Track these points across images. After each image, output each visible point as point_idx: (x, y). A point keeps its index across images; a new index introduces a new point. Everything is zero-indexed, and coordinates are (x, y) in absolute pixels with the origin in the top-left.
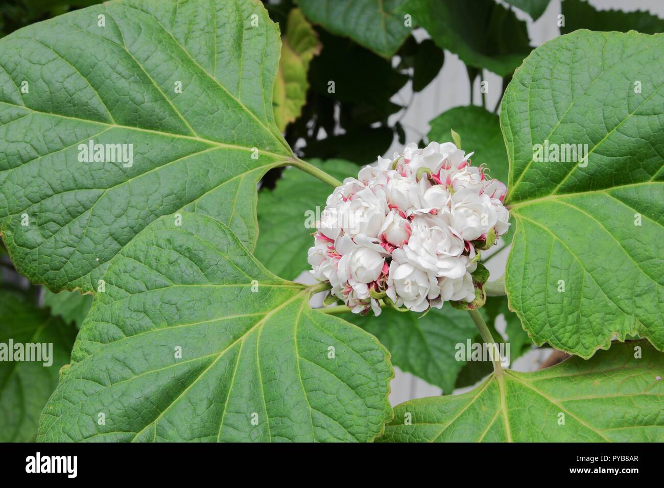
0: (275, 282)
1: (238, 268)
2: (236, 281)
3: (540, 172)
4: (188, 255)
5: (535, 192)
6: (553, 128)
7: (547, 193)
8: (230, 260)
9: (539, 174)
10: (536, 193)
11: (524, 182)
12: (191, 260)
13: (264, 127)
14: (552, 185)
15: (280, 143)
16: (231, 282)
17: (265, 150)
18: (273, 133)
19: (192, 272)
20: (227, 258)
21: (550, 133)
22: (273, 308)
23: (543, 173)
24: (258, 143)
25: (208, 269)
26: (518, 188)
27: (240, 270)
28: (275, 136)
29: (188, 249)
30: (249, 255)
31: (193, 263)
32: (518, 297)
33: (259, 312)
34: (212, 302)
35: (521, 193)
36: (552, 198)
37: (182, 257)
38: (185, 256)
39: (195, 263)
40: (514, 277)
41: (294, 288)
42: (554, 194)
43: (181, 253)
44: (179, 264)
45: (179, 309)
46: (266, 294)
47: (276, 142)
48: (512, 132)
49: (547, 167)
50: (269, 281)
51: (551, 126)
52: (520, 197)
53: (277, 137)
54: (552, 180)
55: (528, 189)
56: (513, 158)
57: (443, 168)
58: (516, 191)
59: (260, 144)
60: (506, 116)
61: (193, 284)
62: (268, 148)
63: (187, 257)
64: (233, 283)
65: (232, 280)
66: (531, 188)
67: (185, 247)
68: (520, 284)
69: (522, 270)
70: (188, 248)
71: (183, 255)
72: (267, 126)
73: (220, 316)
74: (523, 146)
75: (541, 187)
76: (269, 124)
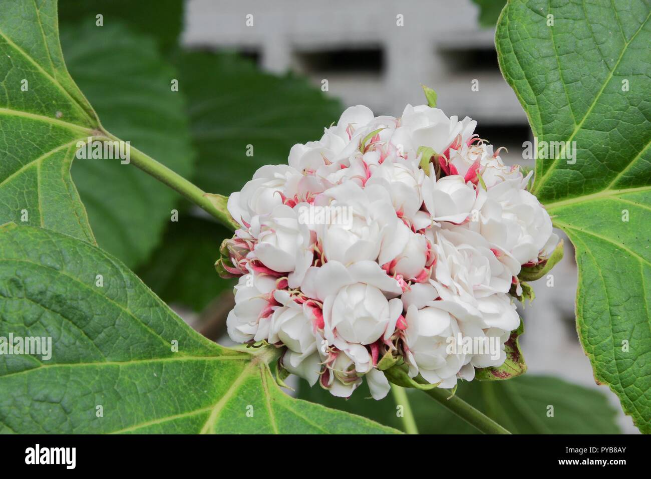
0: (211, 351)
1: (150, 330)
2: (150, 353)
3: (591, 153)
4: (59, 309)
5: (581, 185)
6: (603, 84)
7: (601, 186)
8: (133, 315)
9: (589, 155)
10: (583, 187)
11: (563, 170)
12: (67, 318)
13: (49, 76)
14: (610, 173)
15: (78, 105)
16: (142, 355)
17: (57, 118)
18: (65, 88)
19: (72, 341)
20: (128, 311)
21: (599, 90)
22: (218, 399)
23: (597, 156)
24: (43, 105)
25: (100, 333)
26: (552, 179)
27: (153, 333)
28: (69, 93)
29: (58, 299)
30: (161, 305)
31: (70, 323)
32: (610, 361)
33: (200, 406)
34: (122, 394)
35: (557, 188)
36: (608, 195)
37: (48, 314)
38: (54, 311)
39: (75, 323)
40: (597, 329)
41: (238, 360)
42: (610, 189)
43: (43, 305)
44: (45, 326)
45: (68, 411)
46: (200, 374)
47: (71, 103)
48: (534, 90)
49: (603, 146)
50: (201, 351)
51: (599, 80)
52: (555, 193)
53: (72, 96)
54: (610, 166)
55: (570, 181)
56: (541, 131)
57: (452, 147)
58: (548, 184)
59: (46, 107)
60: (515, 63)
61: (79, 362)
62: (59, 114)
63: (58, 313)
64: (146, 358)
65: (144, 353)
66: (575, 179)
67: (49, 294)
68: (610, 341)
69: (606, 316)
70: (57, 296)
71: (48, 308)
72: (52, 76)
73: (142, 419)
74: (556, 112)
75: (592, 176)
76: (56, 72)
